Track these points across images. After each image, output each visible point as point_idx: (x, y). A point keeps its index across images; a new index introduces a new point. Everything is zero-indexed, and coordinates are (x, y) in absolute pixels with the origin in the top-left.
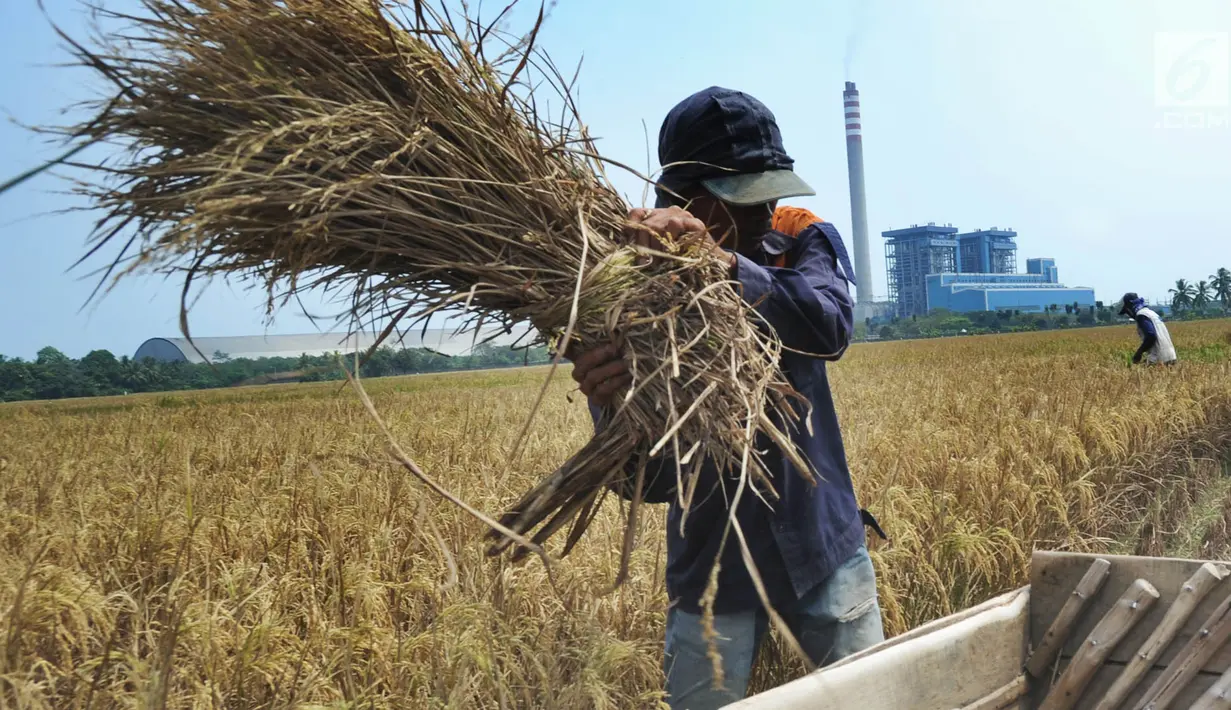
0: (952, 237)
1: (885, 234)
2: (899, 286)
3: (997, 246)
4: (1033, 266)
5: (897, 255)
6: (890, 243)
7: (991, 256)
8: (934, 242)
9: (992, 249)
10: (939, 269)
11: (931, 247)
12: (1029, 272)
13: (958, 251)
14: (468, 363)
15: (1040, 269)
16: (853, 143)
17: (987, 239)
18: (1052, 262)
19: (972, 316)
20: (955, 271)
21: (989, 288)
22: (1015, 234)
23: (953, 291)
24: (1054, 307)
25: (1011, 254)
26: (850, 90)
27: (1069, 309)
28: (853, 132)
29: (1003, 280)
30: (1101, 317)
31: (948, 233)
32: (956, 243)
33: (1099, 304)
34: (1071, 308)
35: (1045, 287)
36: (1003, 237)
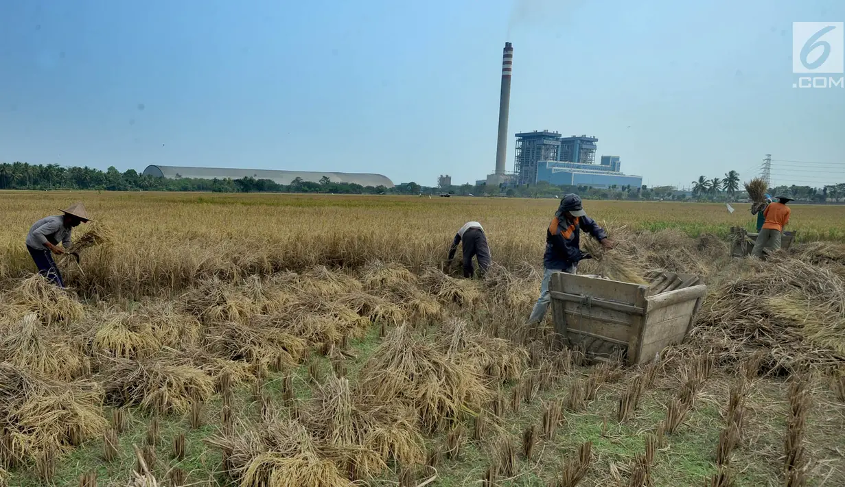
0: (557, 139)
1: (517, 135)
2: (521, 167)
3: (584, 146)
4: (605, 160)
5: (522, 148)
6: (519, 140)
7: (579, 152)
8: (545, 142)
9: (580, 148)
10: (546, 158)
11: (544, 144)
12: (602, 164)
13: (559, 149)
14: (288, 189)
15: (610, 163)
16: (506, 80)
17: (579, 142)
18: (617, 159)
19: (562, 188)
20: (556, 160)
21: (575, 171)
22: (597, 140)
23: (553, 172)
24: (614, 187)
25: (593, 152)
26: (508, 47)
27: (624, 188)
28: (506, 73)
29: (585, 167)
30: (643, 195)
31: (555, 136)
32: (559, 143)
33: (644, 187)
34: (626, 188)
35: (611, 174)
36: (589, 141)
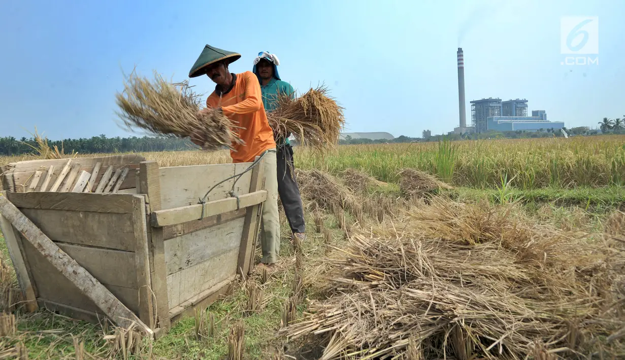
0: (499, 103)
1: (471, 102)
2: (476, 121)
3: (519, 106)
4: (535, 113)
5: (476, 110)
6: (473, 105)
7: (516, 110)
8: (491, 105)
9: (516, 107)
10: (493, 115)
11: (490, 107)
12: (533, 116)
13: (501, 108)
15: (539, 115)
16: (461, 70)
17: (515, 103)
18: (544, 112)
19: (504, 133)
20: (500, 116)
21: (514, 122)
22: (527, 101)
23: (498, 123)
24: (541, 130)
25: (525, 109)
26: (460, 51)
27: (549, 130)
28: (461, 66)
29: (520, 119)
31: (498, 101)
32: (501, 105)
34: (550, 130)
35: (540, 122)
36: (522, 102)
